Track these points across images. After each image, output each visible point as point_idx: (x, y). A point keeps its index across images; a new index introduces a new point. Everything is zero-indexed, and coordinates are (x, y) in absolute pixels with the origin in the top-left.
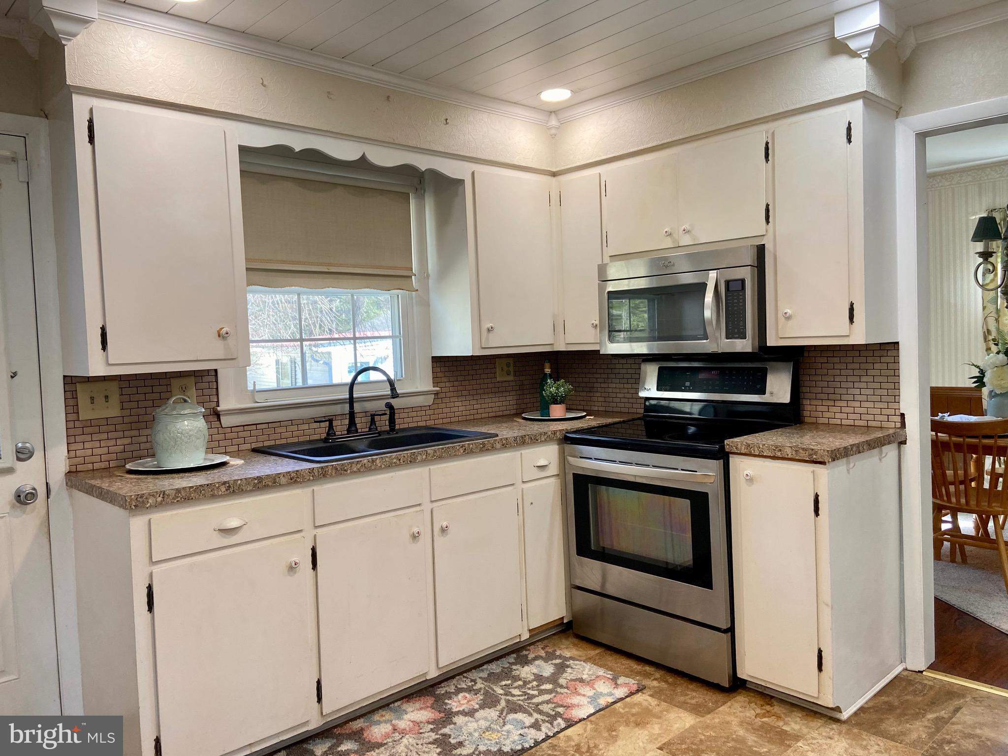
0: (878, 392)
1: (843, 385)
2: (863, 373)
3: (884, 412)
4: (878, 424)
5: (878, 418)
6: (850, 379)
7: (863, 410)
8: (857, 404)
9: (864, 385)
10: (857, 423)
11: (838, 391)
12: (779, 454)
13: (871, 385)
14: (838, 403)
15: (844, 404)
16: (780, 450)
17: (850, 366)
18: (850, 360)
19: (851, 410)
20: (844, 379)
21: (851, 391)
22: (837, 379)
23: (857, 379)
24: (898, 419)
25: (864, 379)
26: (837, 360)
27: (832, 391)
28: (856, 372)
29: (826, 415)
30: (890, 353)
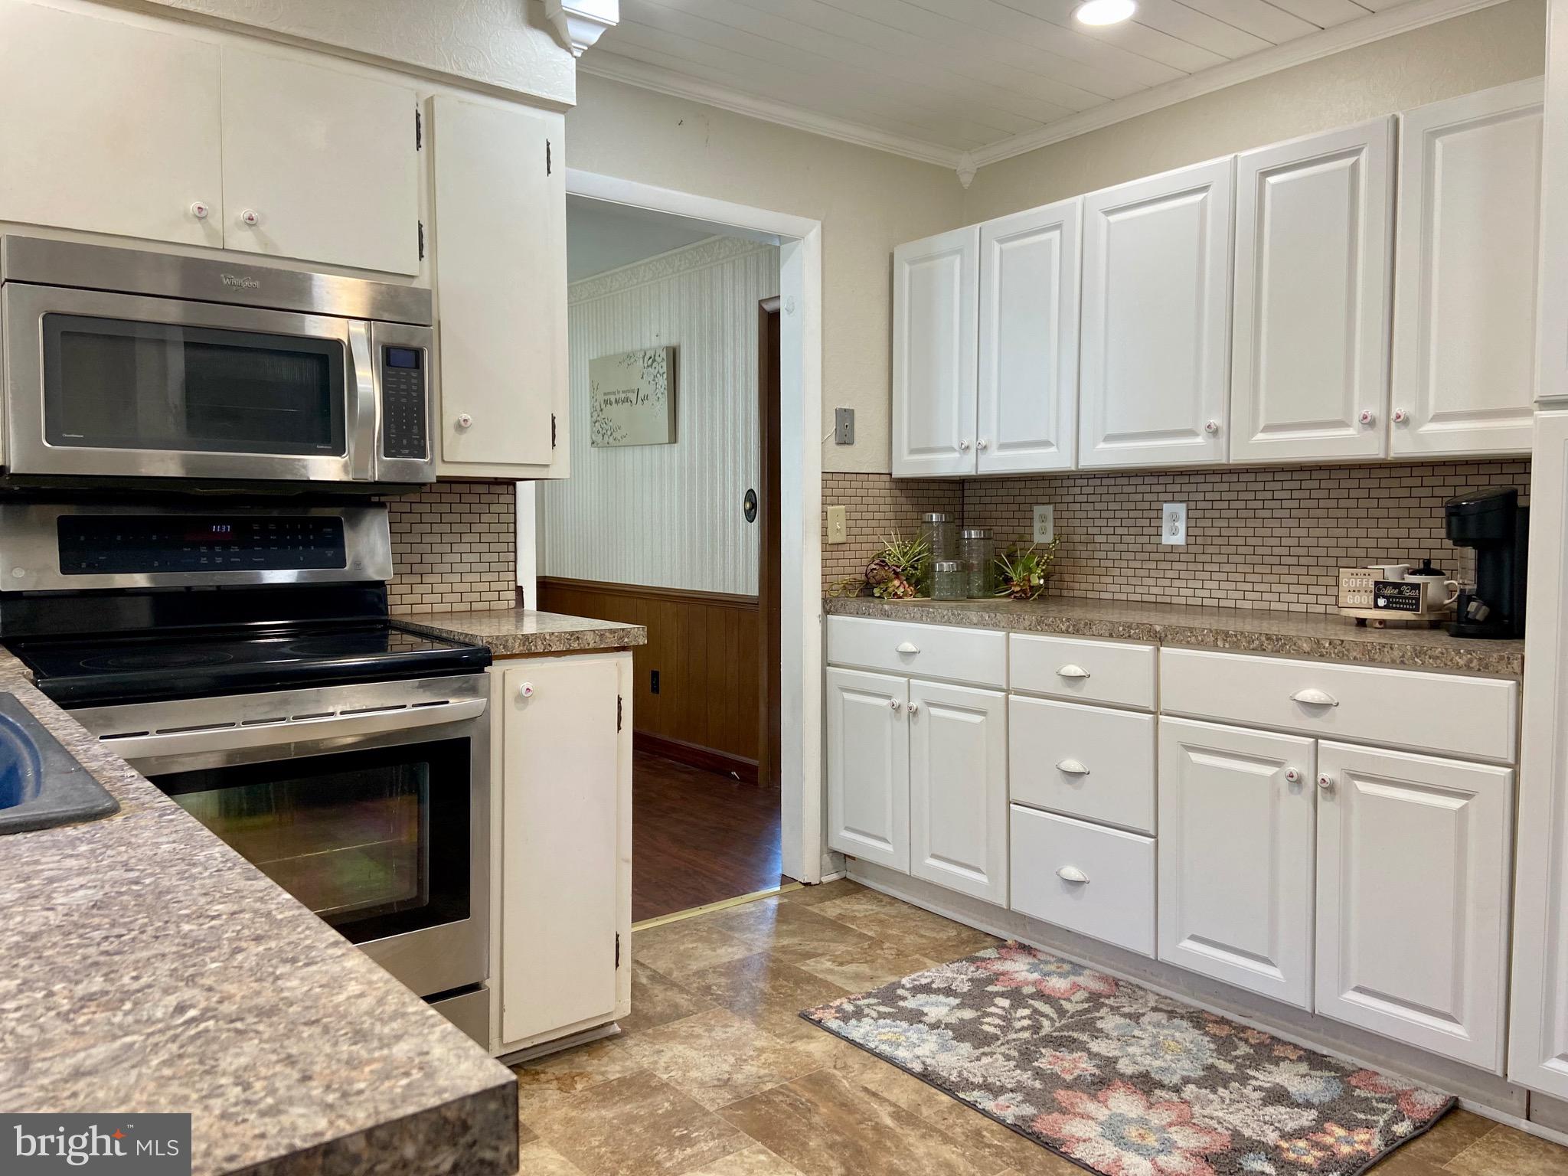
0: (486, 557)
1: (437, 548)
2: (465, 528)
3: (494, 586)
4: (485, 606)
5: (486, 596)
6: (446, 538)
7: (466, 587)
8: (456, 578)
9: (466, 547)
10: (457, 607)
11: (427, 558)
12: (575, 645)
13: (476, 547)
14: (427, 579)
15: (436, 578)
16: (578, 638)
17: (447, 518)
18: (446, 508)
19: (446, 588)
20: (437, 538)
21: (447, 558)
22: (427, 538)
23: (456, 538)
24: (512, 595)
25: (466, 538)
26: (427, 508)
27: (417, 558)
28: (456, 528)
29: (408, 599)
30: (502, 499)
